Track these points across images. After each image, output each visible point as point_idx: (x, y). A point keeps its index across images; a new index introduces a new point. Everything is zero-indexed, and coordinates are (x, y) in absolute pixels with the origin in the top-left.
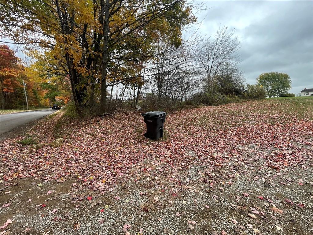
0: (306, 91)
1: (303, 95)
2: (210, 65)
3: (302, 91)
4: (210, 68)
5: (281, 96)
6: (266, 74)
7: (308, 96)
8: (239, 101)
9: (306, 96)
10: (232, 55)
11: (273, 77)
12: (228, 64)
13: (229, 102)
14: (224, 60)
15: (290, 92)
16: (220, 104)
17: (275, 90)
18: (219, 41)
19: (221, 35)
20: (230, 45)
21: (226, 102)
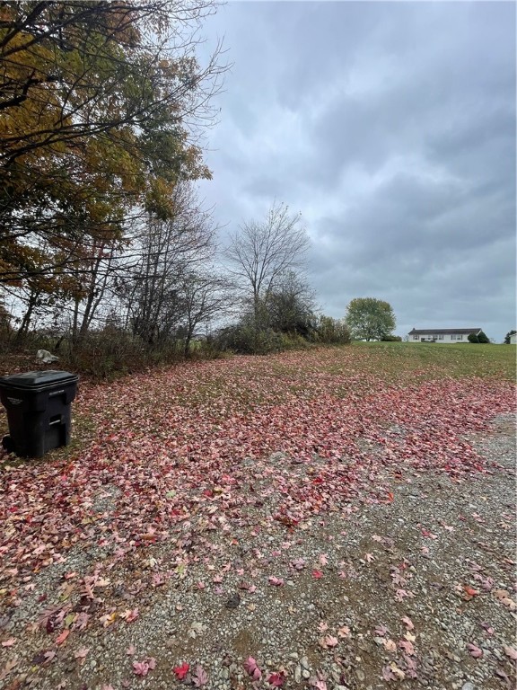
0: (414, 333)
1: (411, 339)
2: (259, 271)
3: (411, 333)
4: (258, 276)
5: (383, 340)
6: (360, 300)
7: (418, 341)
8: (305, 347)
9: (415, 341)
10: (298, 258)
11: (370, 305)
12: (292, 275)
13: (288, 347)
14: (283, 265)
15: (394, 333)
16: (269, 350)
17: (373, 328)
18: (274, 228)
19: (278, 218)
20: (294, 238)
21: (281, 348)
